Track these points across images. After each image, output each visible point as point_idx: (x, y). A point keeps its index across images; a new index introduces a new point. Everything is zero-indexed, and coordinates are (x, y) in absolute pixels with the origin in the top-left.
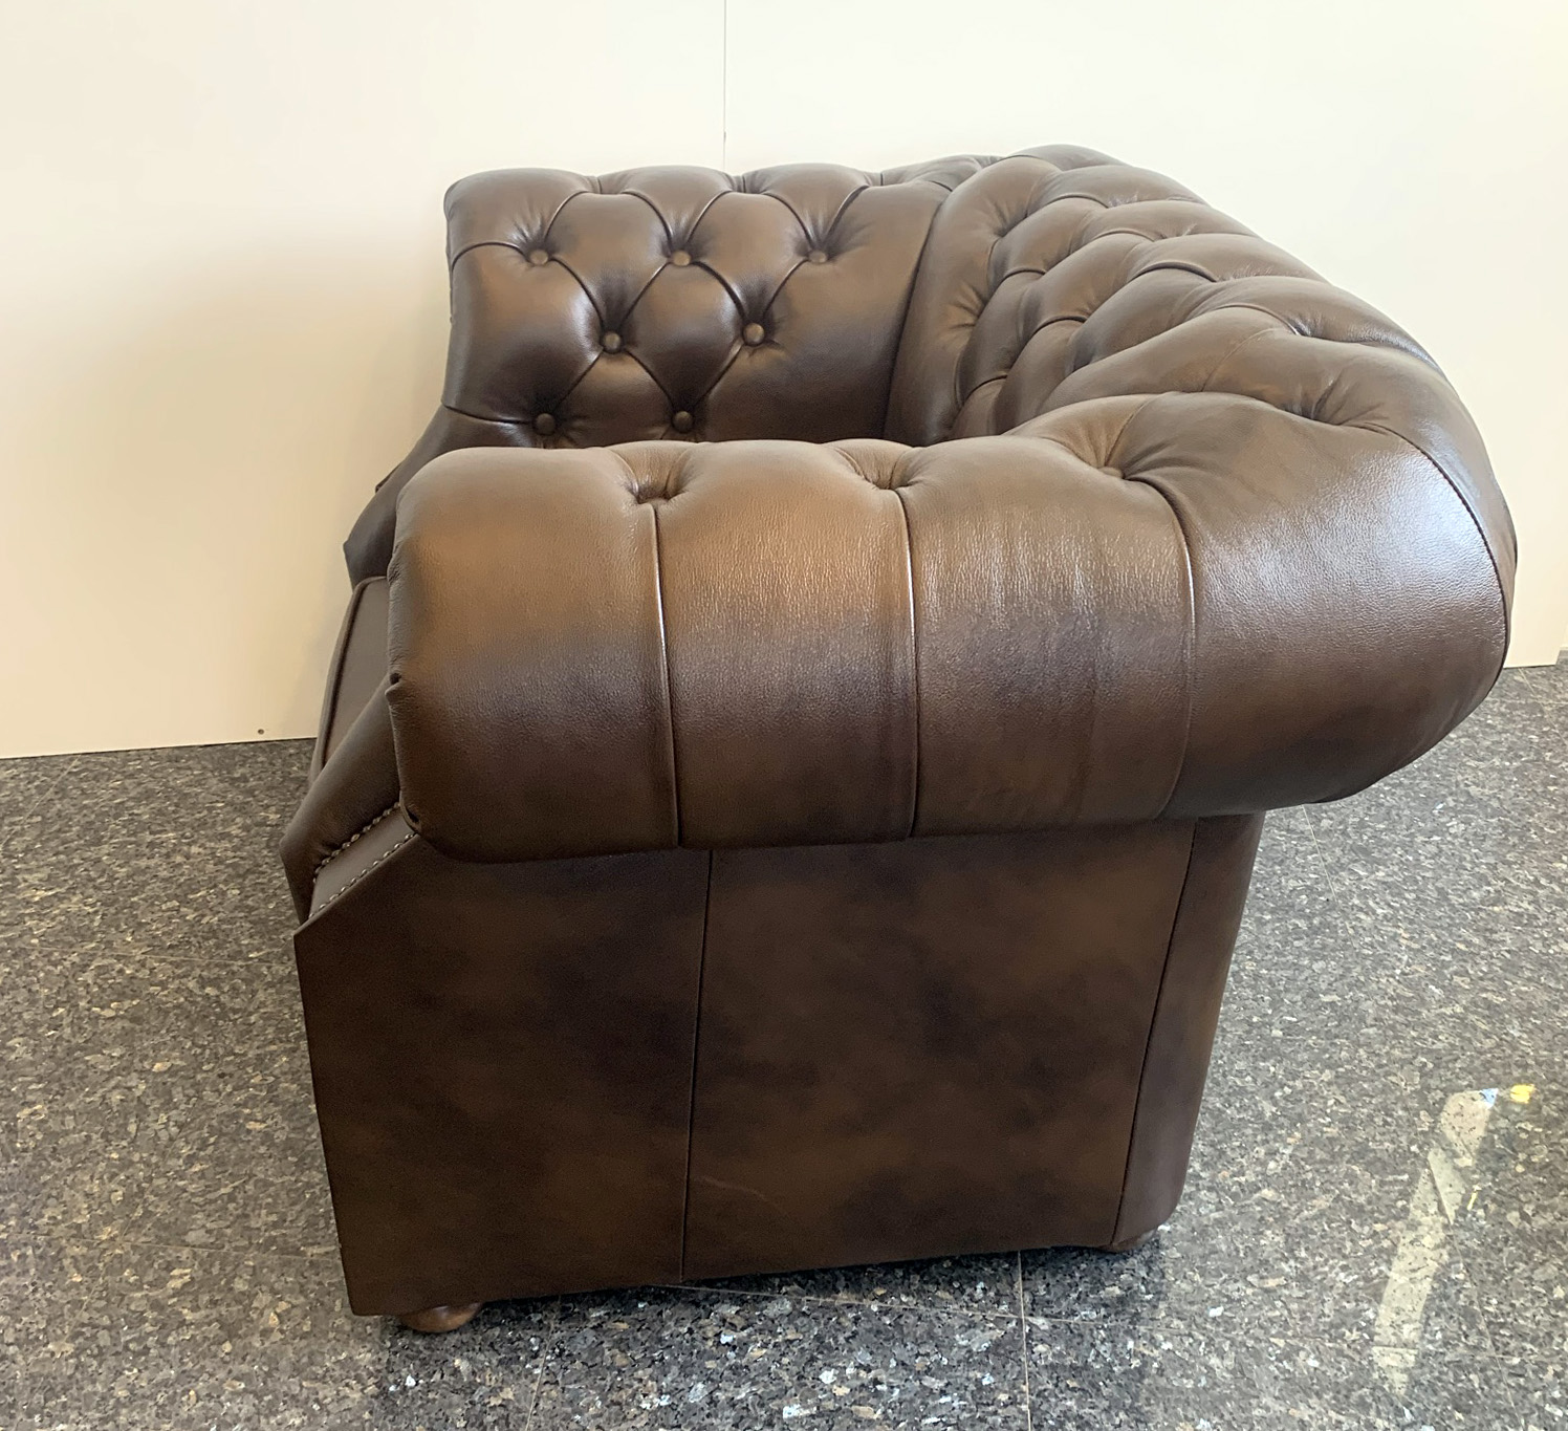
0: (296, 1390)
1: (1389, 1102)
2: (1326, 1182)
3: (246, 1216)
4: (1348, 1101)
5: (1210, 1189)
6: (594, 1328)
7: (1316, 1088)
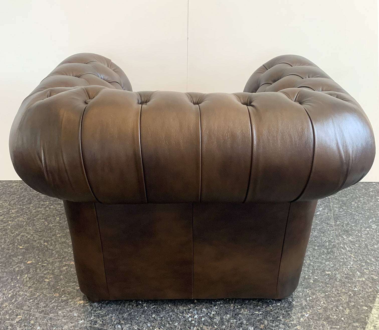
1: (338, 304)
2: (316, 326)
3: (39, 304)
4: (327, 303)
5: (283, 324)
7: (319, 298)
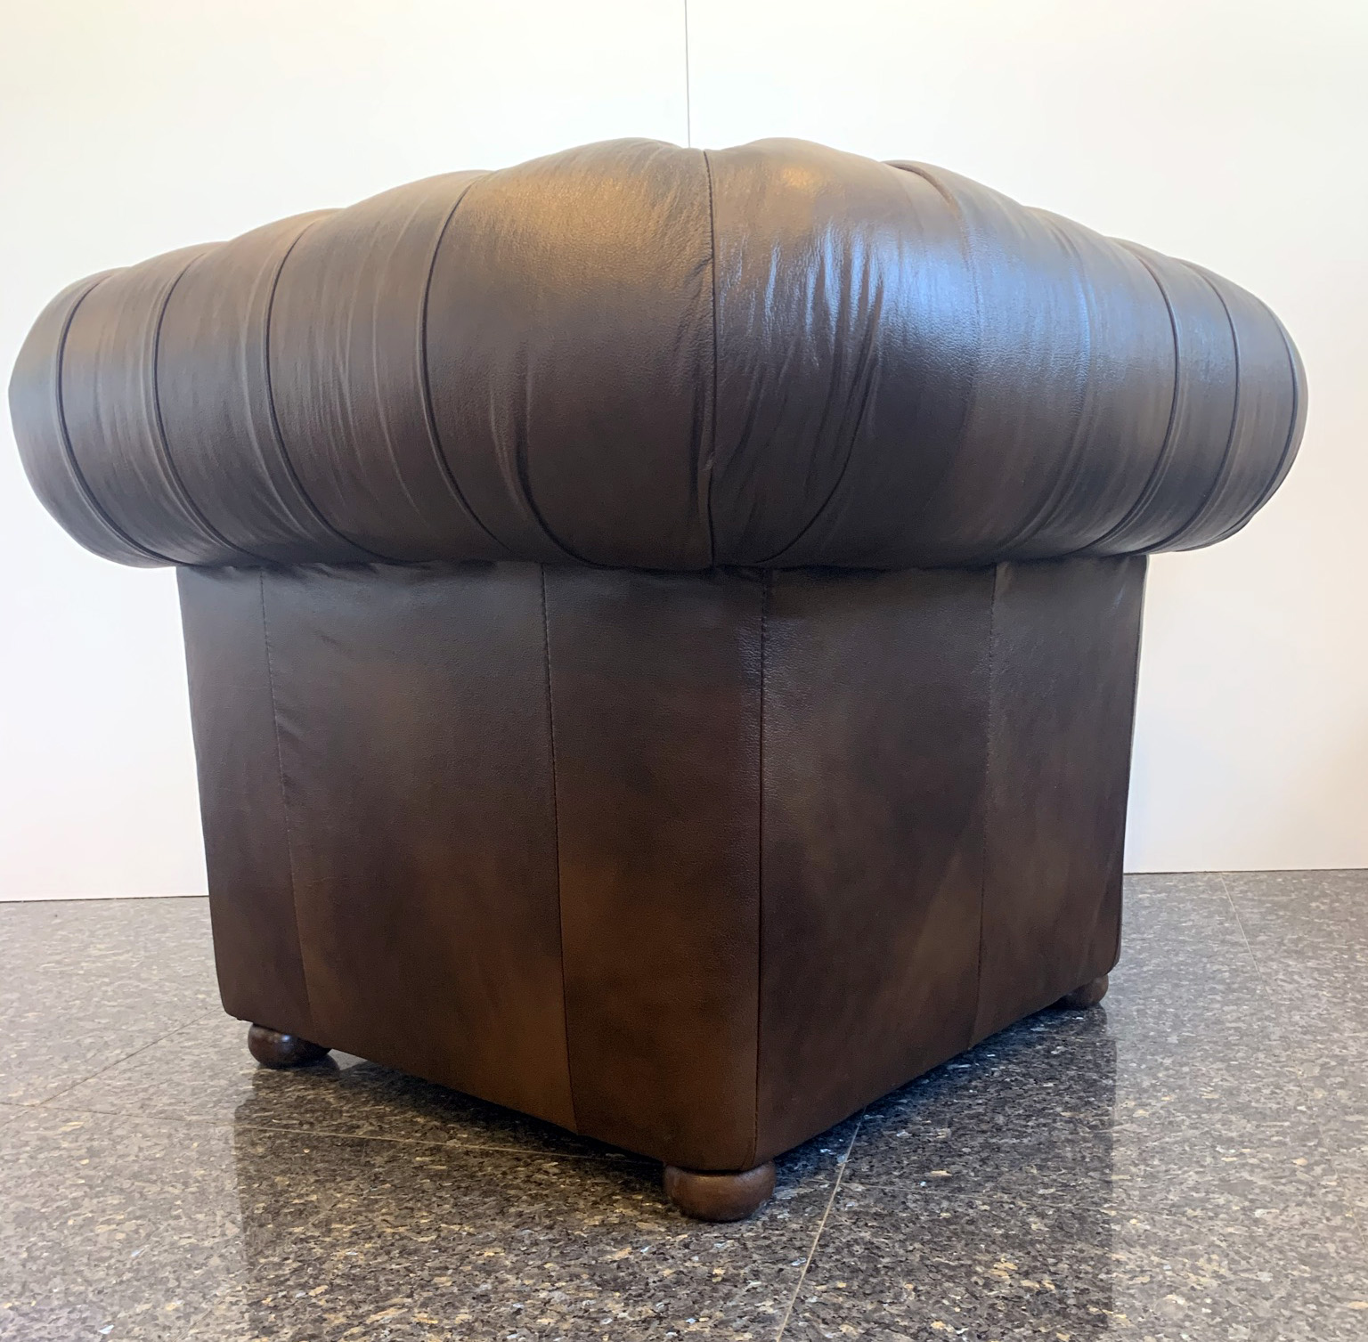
0: (126, 1184)
1: (1280, 1082)
2: (1196, 1123)
4: (1236, 1080)
6: (415, 1168)
7: (1204, 1072)
